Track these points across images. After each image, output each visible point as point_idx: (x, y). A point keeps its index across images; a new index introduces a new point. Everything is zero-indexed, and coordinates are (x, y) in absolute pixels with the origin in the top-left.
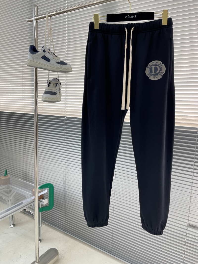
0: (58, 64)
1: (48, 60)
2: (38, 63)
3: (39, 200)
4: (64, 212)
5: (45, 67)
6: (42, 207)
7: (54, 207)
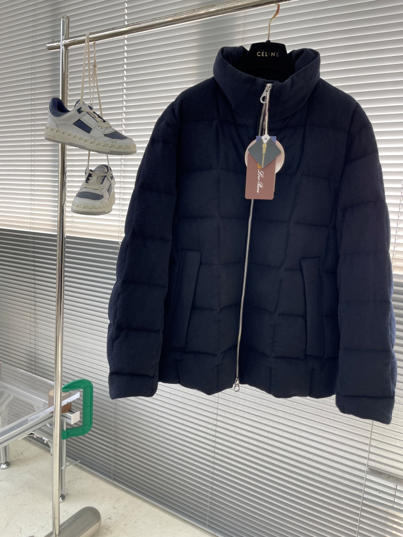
0: (107, 138)
1: (87, 129)
2: (68, 134)
3: (63, 414)
4: (113, 438)
5: (82, 143)
6: (67, 429)
7: (92, 429)
